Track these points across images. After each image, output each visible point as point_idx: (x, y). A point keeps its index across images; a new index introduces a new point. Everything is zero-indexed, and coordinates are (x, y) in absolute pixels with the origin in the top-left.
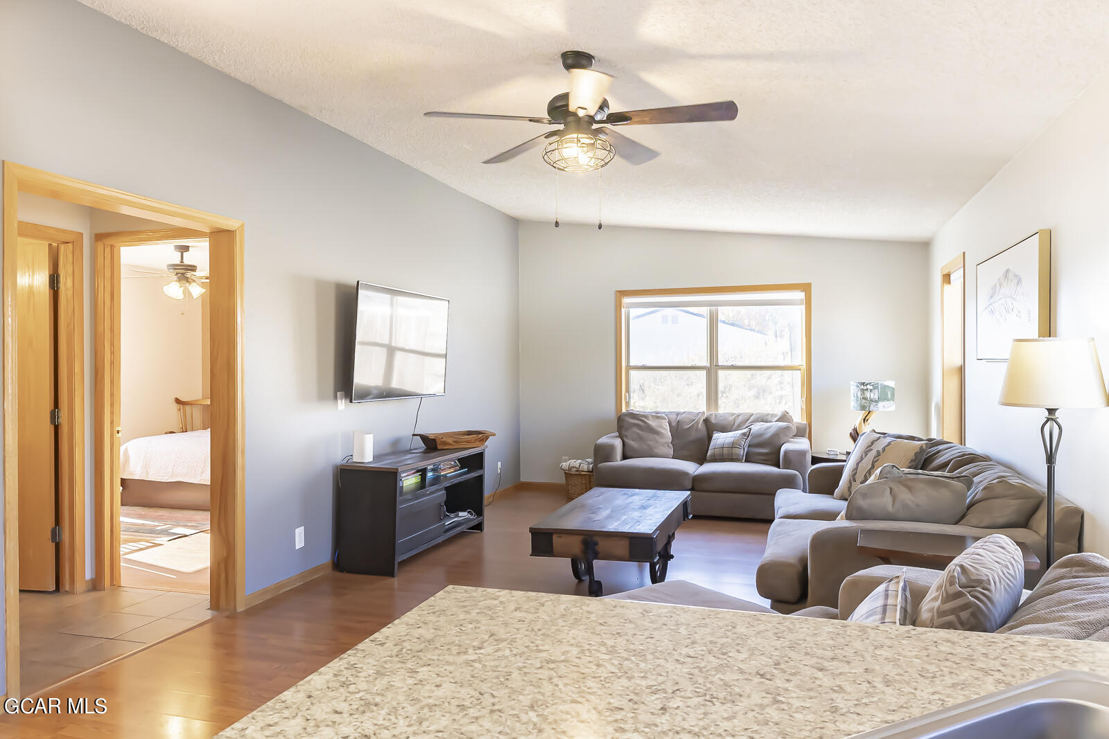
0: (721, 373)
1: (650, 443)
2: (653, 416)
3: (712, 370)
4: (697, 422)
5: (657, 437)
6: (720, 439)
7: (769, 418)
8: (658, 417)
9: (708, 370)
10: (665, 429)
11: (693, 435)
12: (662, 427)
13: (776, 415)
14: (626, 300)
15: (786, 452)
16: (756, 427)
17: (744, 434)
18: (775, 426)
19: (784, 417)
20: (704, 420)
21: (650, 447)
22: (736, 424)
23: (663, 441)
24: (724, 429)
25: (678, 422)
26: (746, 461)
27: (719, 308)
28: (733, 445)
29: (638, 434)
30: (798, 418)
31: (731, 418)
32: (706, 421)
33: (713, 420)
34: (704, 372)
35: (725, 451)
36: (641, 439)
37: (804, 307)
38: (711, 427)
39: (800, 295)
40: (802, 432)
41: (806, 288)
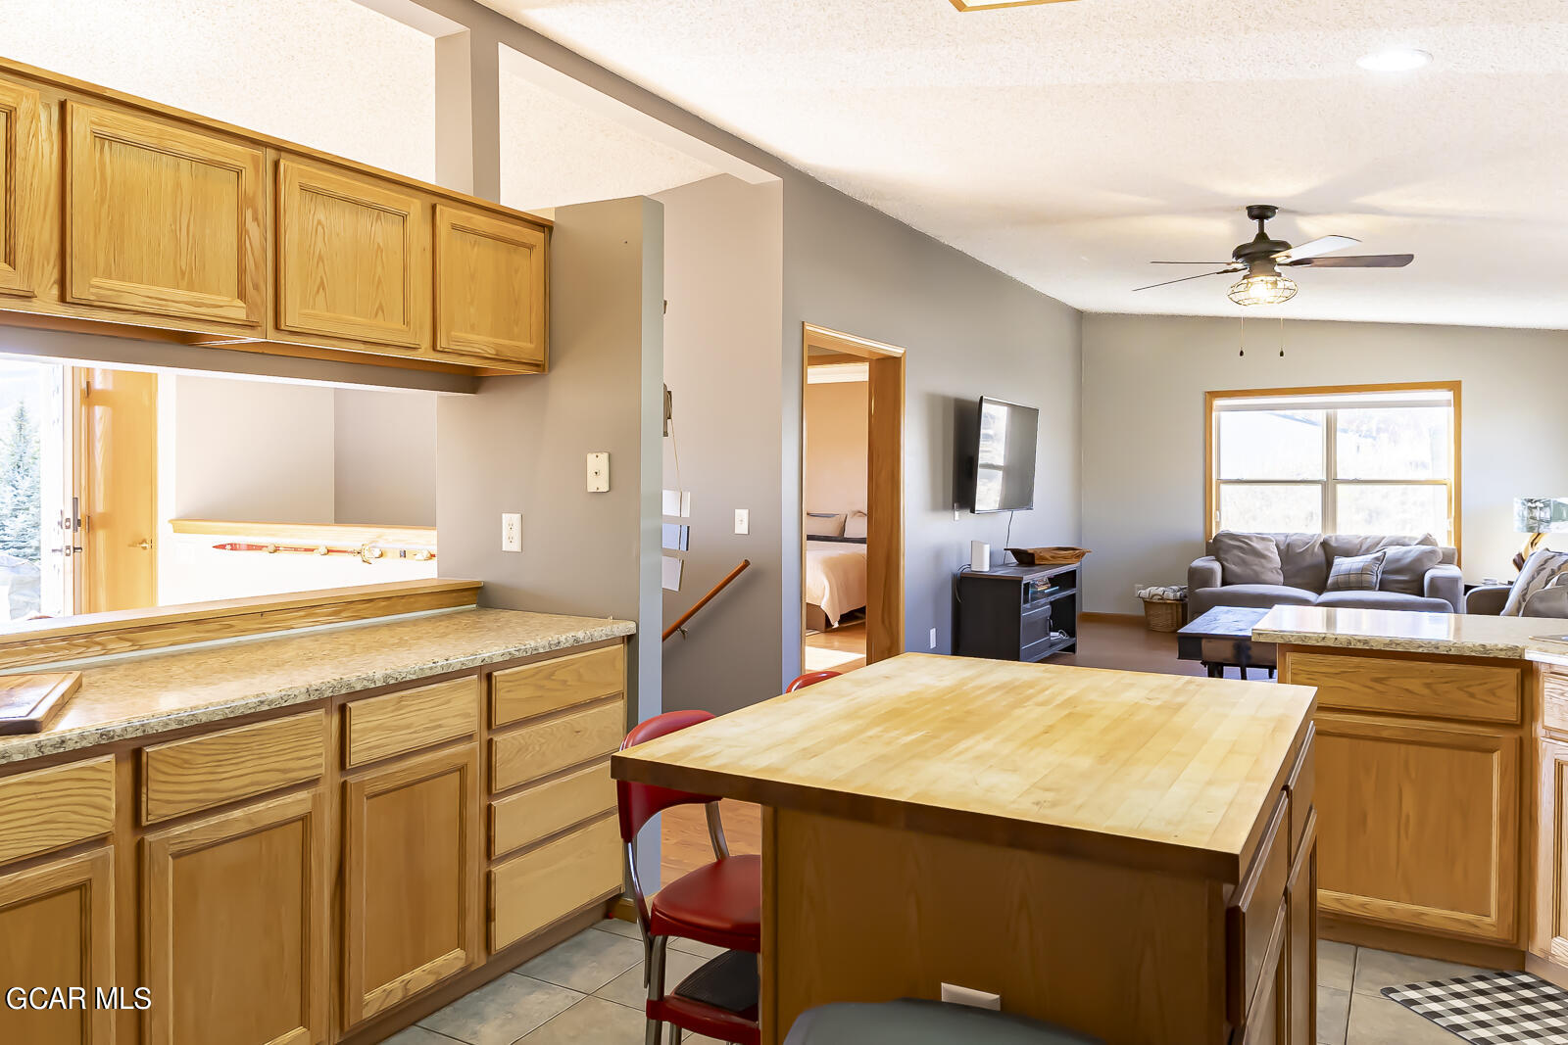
0: (1340, 488)
1: (1255, 567)
2: (1257, 537)
3: (1329, 485)
4: (1313, 546)
5: (1263, 561)
6: (1342, 565)
7: (1407, 540)
8: (1263, 539)
9: (1324, 484)
10: (1272, 552)
11: (1308, 560)
12: (1268, 550)
13: (1416, 539)
14: (1218, 403)
15: (1432, 580)
16: (1391, 551)
17: (1377, 559)
18: (1416, 550)
19: (1426, 541)
20: (1321, 543)
21: (1256, 573)
22: (1364, 547)
23: (1270, 566)
24: (1347, 554)
25: (1288, 545)
26: (1380, 590)
27: (1338, 410)
28: (1363, 571)
29: (1239, 557)
30: (1444, 542)
31: (1357, 541)
32: (1325, 544)
33: (1333, 543)
34: (1319, 488)
35: (1353, 578)
36: (1244, 563)
37: (1452, 408)
38: (1330, 551)
39: (1449, 395)
40: (1449, 558)
41: (1455, 387)
